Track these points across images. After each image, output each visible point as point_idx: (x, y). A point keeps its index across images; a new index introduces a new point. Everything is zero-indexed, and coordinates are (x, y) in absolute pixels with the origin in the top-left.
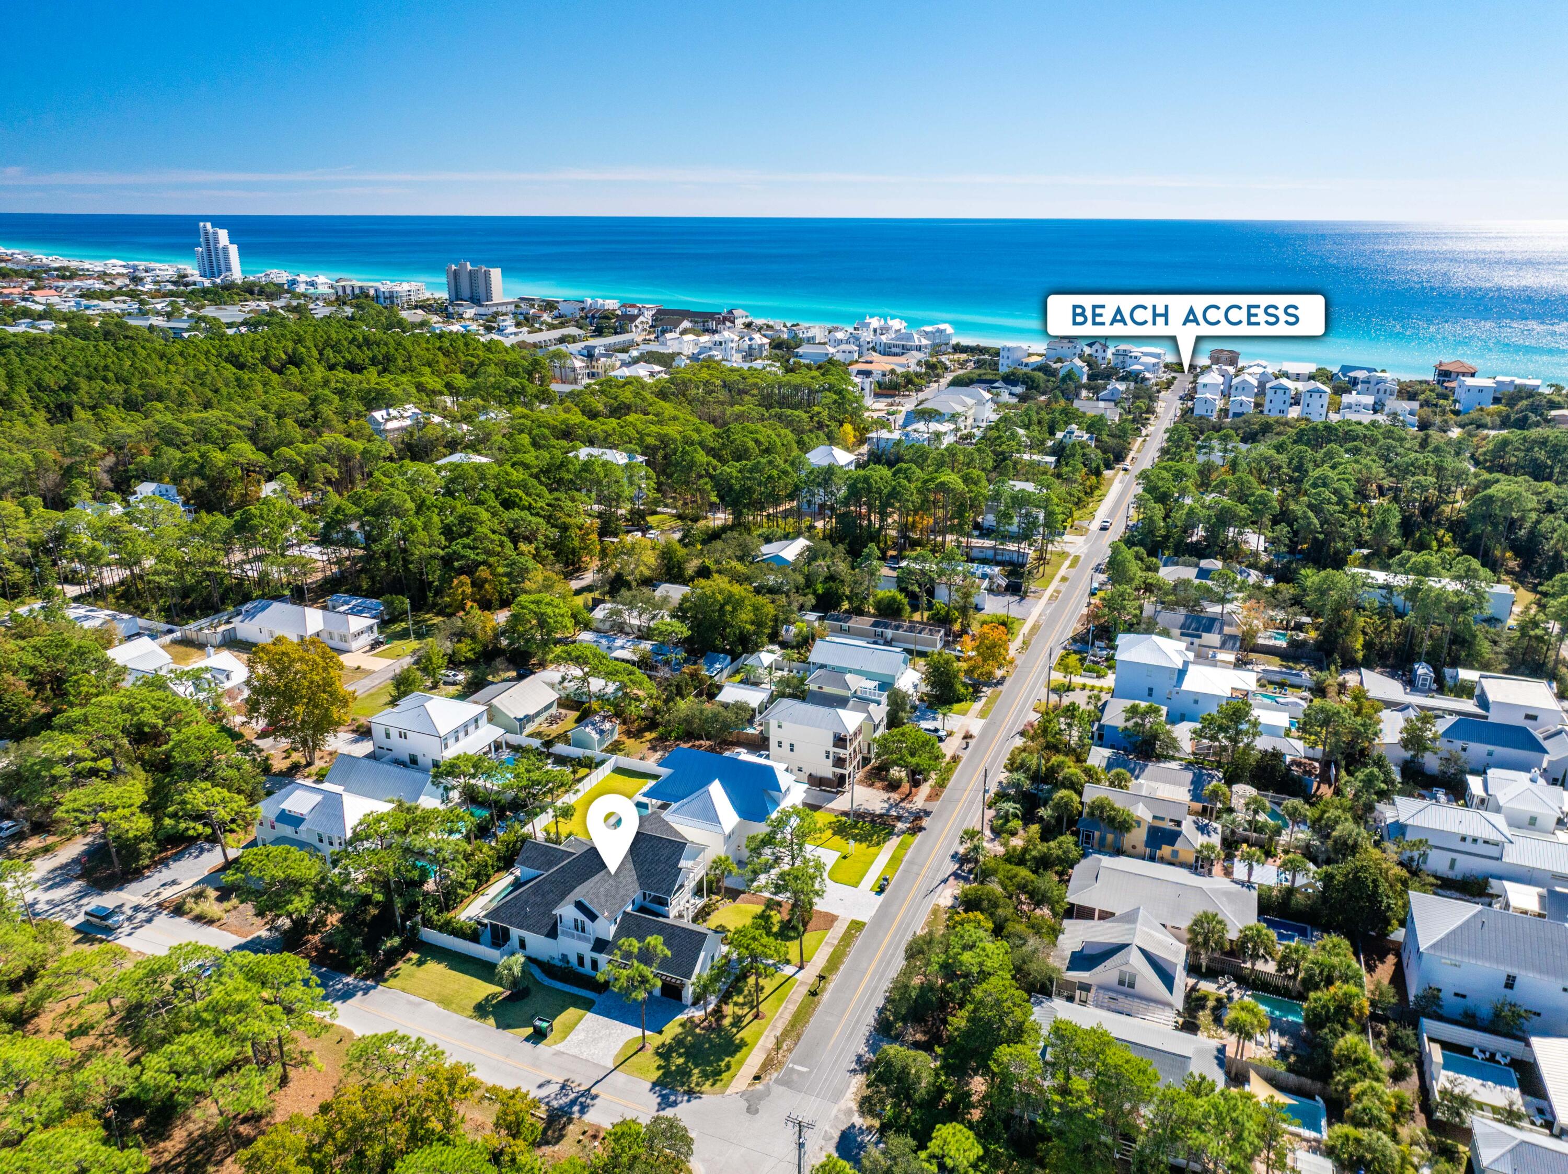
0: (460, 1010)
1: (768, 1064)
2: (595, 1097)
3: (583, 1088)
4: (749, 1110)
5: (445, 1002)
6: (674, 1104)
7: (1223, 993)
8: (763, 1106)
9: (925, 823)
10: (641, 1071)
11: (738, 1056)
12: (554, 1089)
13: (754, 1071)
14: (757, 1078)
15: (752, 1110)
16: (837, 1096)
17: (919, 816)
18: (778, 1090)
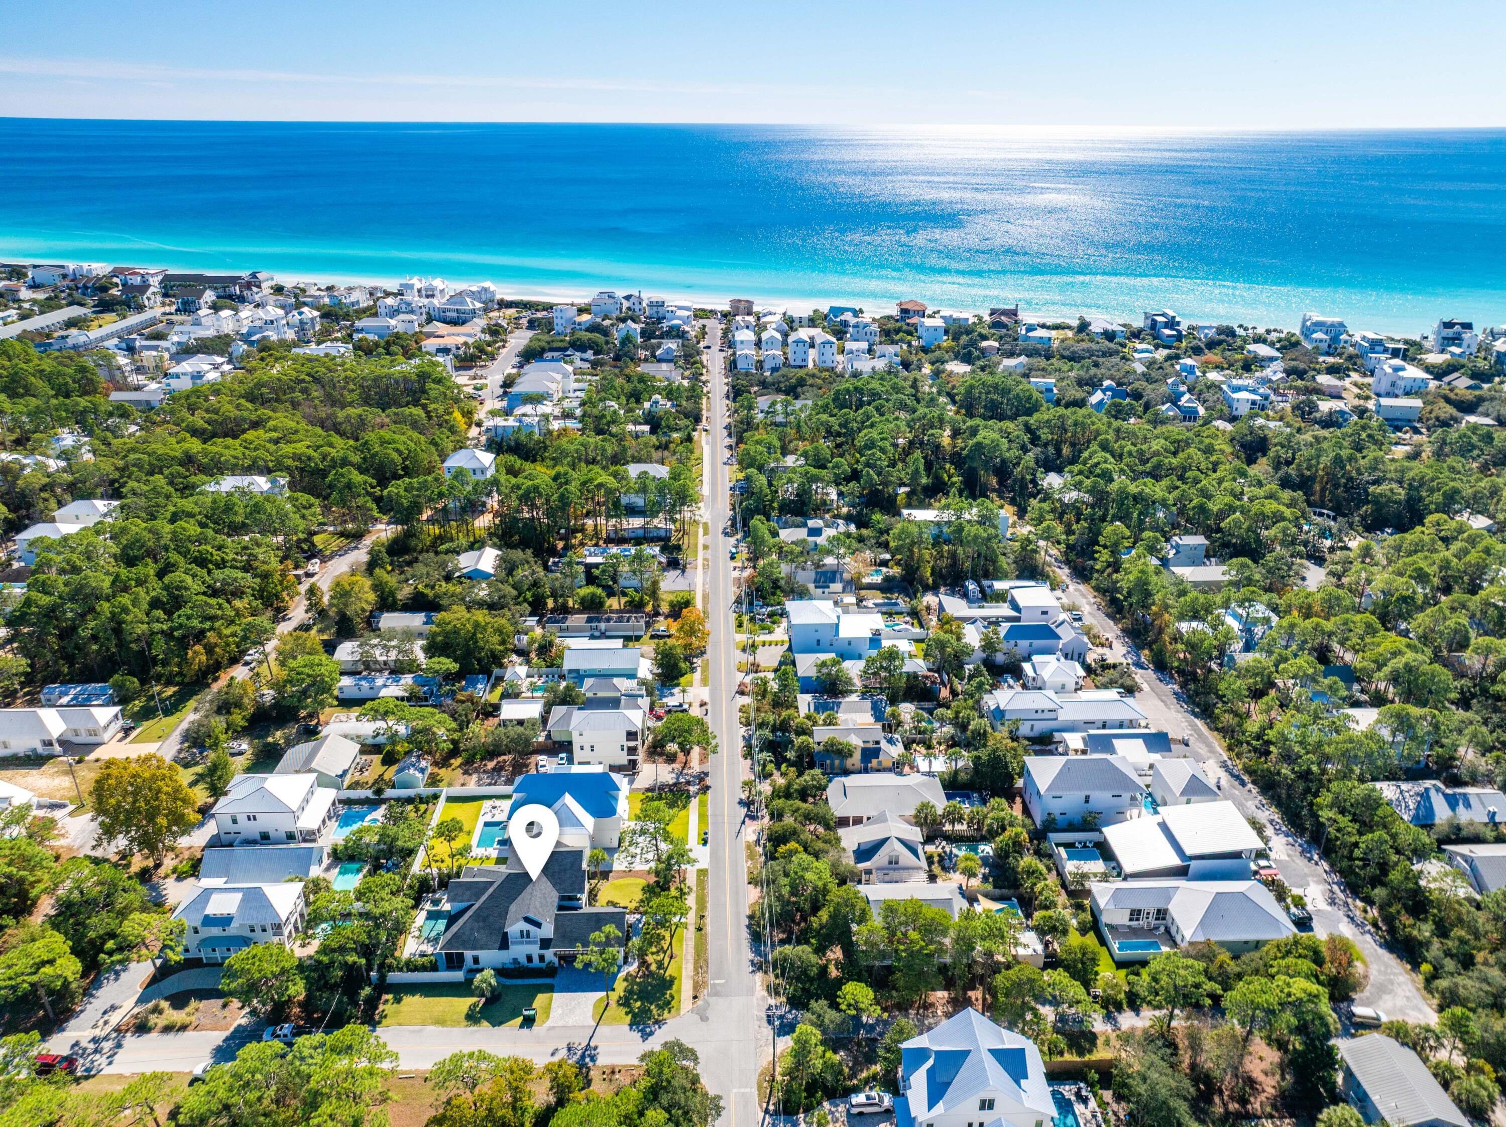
0: (455, 1023)
1: (697, 987)
2: (596, 1048)
3: (584, 1044)
4: (702, 1019)
5: (440, 1022)
6: (651, 1033)
7: (940, 850)
8: (709, 1013)
9: (709, 781)
10: (615, 1020)
11: (675, 987)
12: (563, 1053)
13: (691, 994)
14: (695, 997)
15: (704, 1019)
16: (751, 991)
17: (702, 777)
18: (712, 1000)
